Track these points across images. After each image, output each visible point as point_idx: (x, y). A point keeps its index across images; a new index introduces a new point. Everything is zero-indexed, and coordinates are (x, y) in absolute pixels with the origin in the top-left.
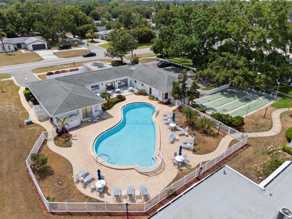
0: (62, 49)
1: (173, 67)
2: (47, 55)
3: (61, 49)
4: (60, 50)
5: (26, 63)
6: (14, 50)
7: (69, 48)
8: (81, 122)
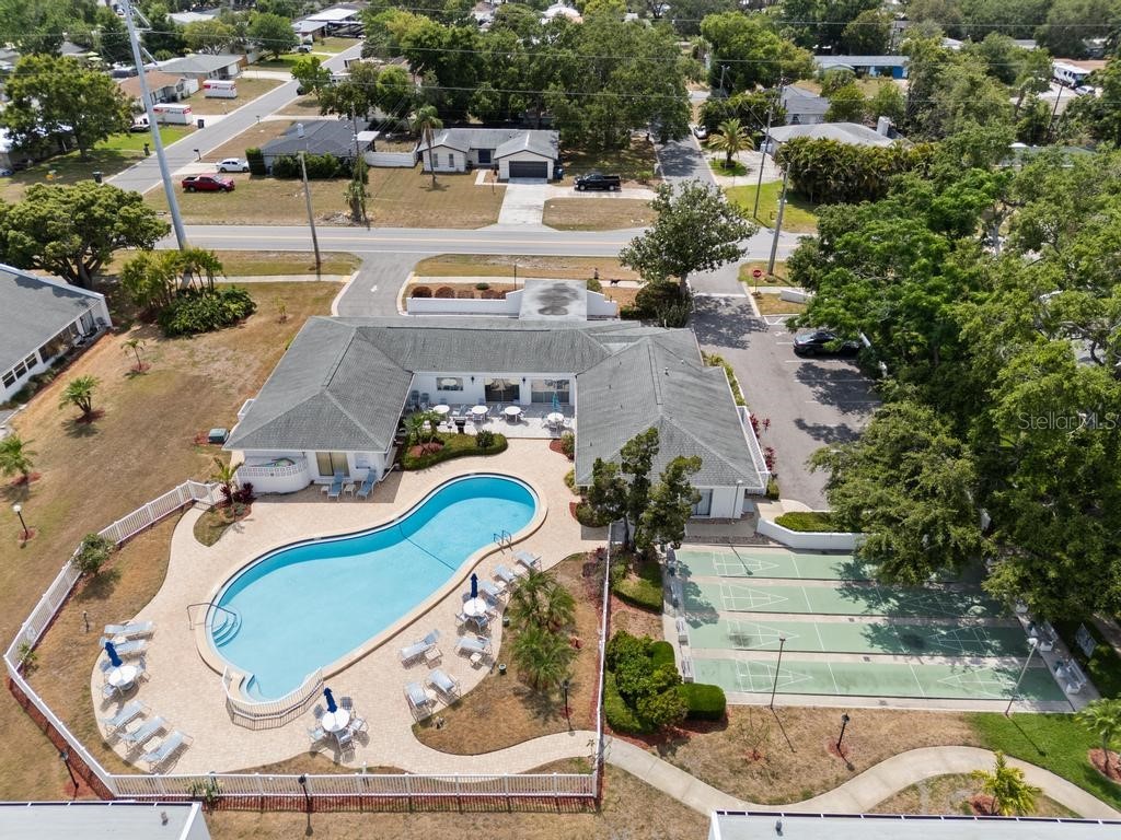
0: (586, 190)
1: (850, 368)
2: (523, 207)
3: (583, 188)
4: (578, 189)
5: (441, 225)
6: (462, 169)
7: (612, 188)
8: (312, 483)
